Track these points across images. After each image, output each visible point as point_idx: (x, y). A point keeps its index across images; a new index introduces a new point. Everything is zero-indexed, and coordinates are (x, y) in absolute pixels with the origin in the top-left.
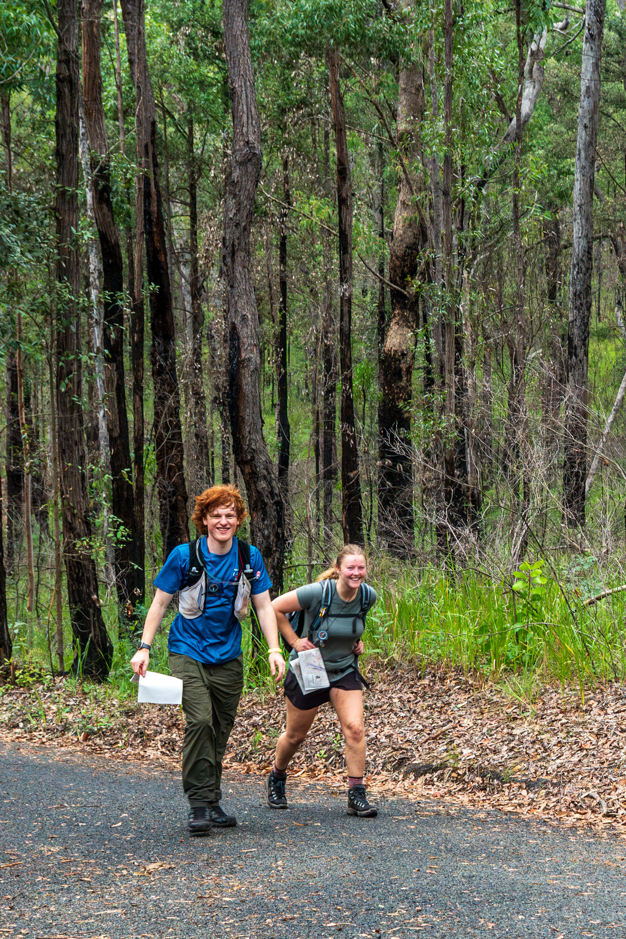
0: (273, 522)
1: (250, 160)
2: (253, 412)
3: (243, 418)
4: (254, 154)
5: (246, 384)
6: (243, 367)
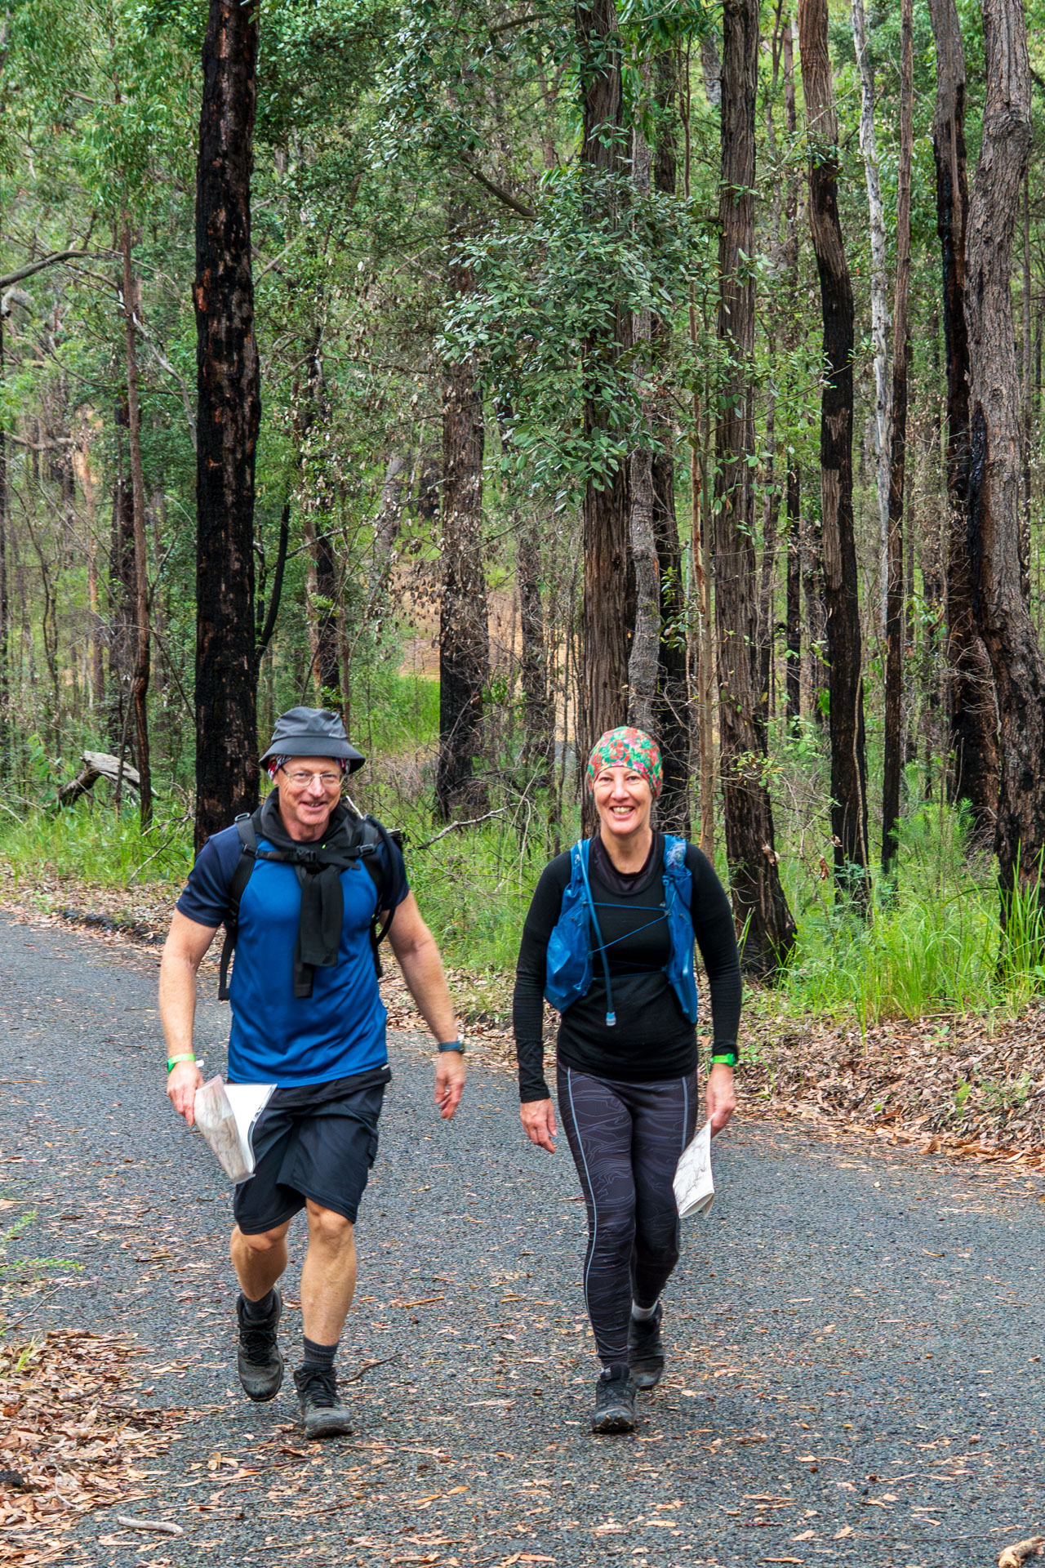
0: (1038, 733)
1: (1011, 133)
2: (1006, 551)
3: (990, 560)
4: (1019, 123)
5: (996, 504)
6: (992, 476)
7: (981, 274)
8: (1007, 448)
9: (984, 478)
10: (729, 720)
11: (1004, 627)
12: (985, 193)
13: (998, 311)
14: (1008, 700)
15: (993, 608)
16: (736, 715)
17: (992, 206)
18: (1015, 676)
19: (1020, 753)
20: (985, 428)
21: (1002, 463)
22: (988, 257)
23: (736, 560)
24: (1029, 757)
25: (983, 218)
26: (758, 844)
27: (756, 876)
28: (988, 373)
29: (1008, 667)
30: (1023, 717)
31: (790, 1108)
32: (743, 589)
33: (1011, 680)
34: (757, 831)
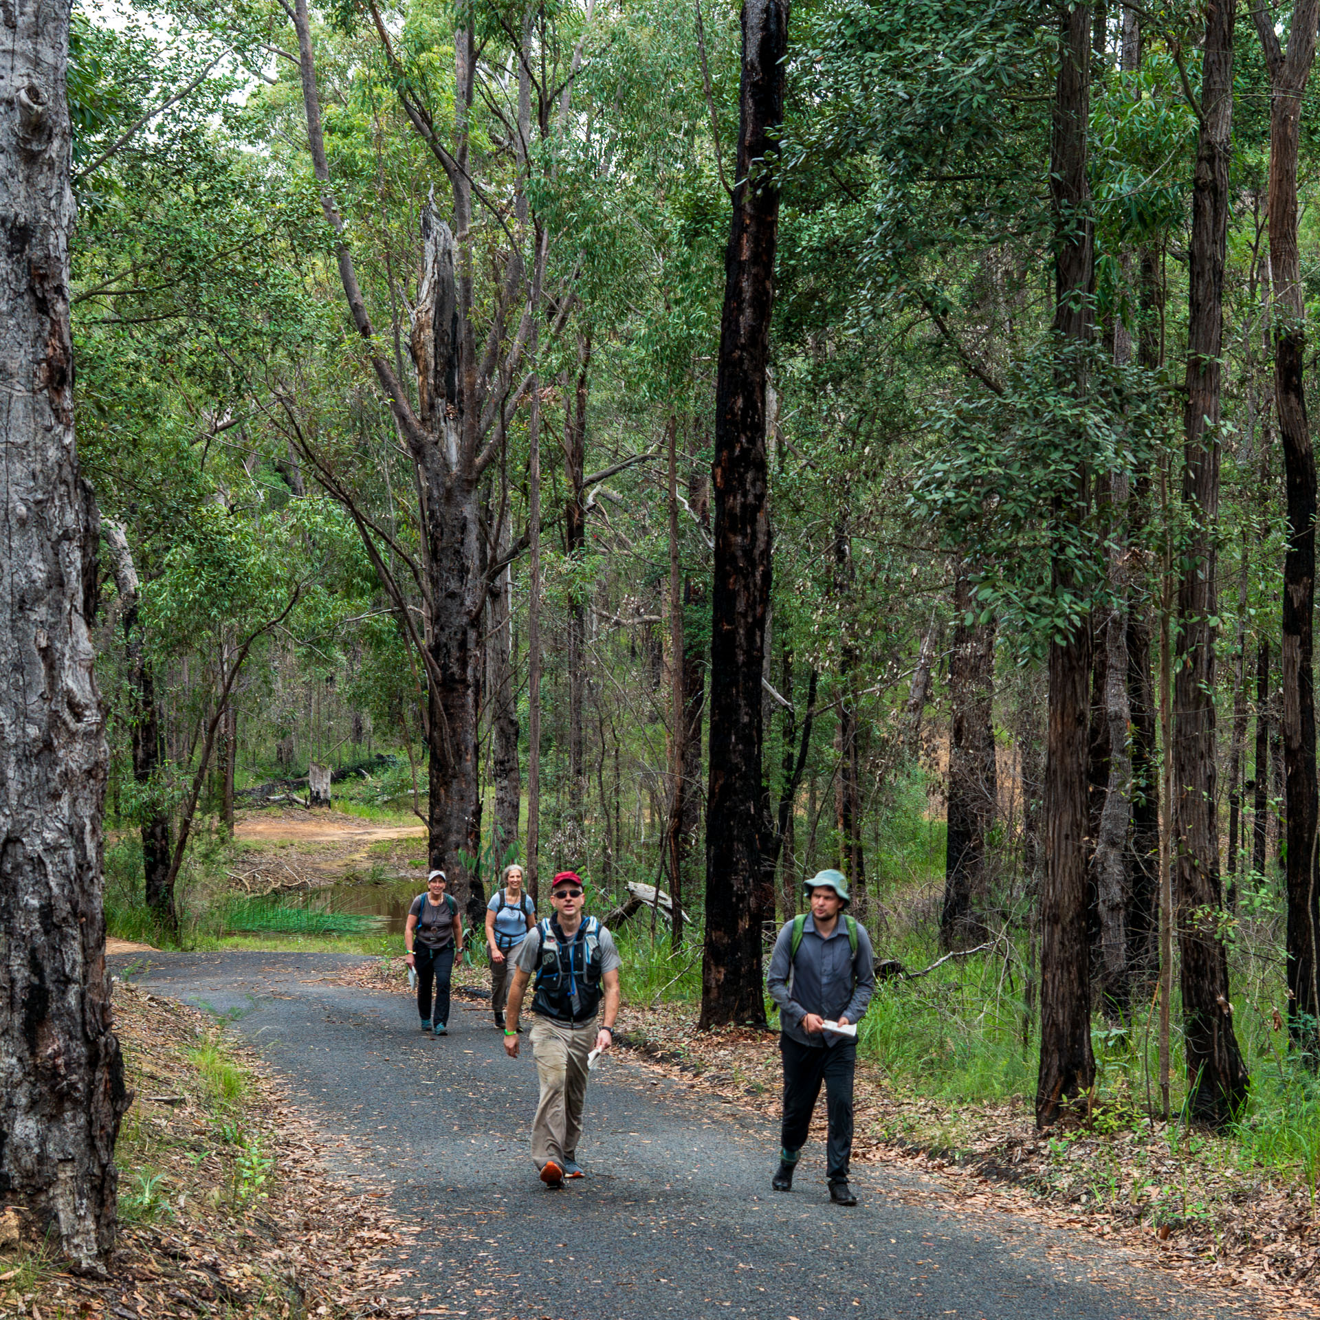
10: (1187, 873)
16: (1194, 868)
23: (1196, 717)
26: (1213, 995)
27: (1209, 1025)
31: (1235, 1274)
32: (1203, 746)
34: (1212, 982)
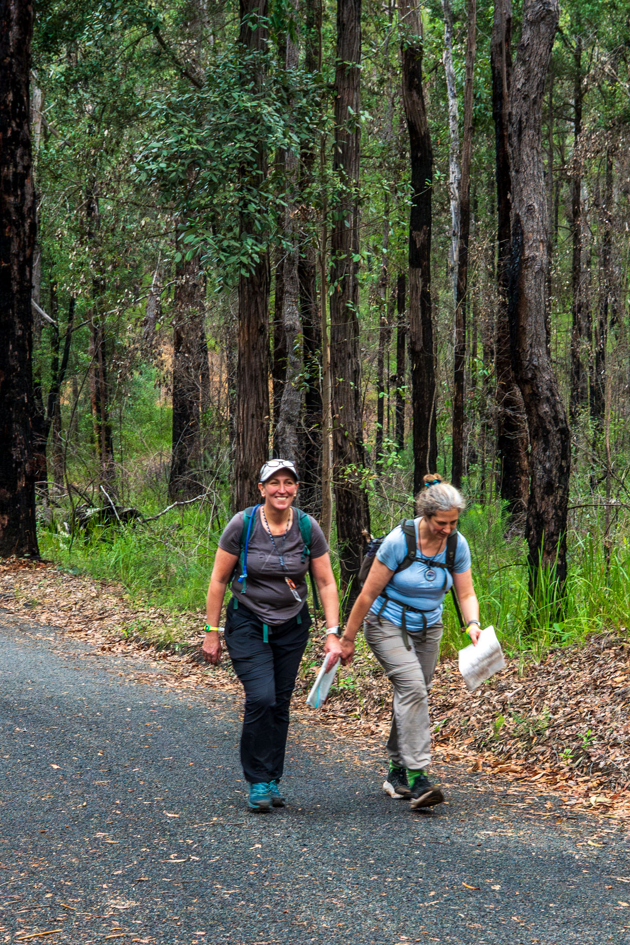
0: (557, 454)
1: (543, 19)
2: (536, 322)
3: (524, 329)
4: (549, 11)
5: (529, 288)
6: (526, 268)
7: (520, 122)
8: (537, 248)
9: (521, 269)
10: (339, 441)
11: (534, 377)
12: (524, 63)
13: (533, 148)
14: (536, 430)
15: (526, 363)
16: (345, 438)
17: (528, 72)
18: (541, 412)
19: (544, 468)
20: (522, 234)
21: (534, 258)
22: (525, 109)
23: (345, 327)
24: (550, 471)
25: (522, 80)
26: (359, 529)
27: (357, 551)
28: (525, 193)
29: (536, 406)
30: (547, 442)
31: (373, 727)
32: (350, 349)
33: (539, 416)
34: (358, 520)
